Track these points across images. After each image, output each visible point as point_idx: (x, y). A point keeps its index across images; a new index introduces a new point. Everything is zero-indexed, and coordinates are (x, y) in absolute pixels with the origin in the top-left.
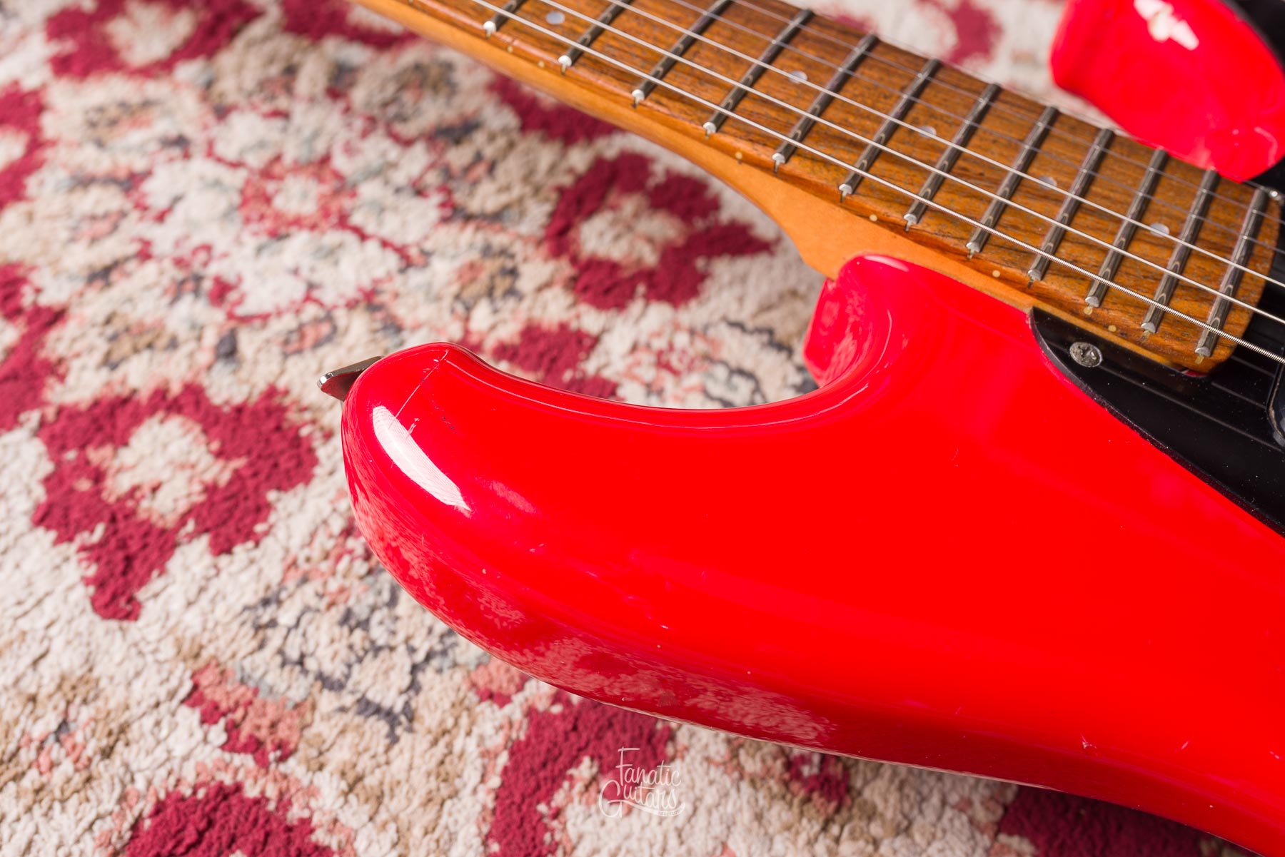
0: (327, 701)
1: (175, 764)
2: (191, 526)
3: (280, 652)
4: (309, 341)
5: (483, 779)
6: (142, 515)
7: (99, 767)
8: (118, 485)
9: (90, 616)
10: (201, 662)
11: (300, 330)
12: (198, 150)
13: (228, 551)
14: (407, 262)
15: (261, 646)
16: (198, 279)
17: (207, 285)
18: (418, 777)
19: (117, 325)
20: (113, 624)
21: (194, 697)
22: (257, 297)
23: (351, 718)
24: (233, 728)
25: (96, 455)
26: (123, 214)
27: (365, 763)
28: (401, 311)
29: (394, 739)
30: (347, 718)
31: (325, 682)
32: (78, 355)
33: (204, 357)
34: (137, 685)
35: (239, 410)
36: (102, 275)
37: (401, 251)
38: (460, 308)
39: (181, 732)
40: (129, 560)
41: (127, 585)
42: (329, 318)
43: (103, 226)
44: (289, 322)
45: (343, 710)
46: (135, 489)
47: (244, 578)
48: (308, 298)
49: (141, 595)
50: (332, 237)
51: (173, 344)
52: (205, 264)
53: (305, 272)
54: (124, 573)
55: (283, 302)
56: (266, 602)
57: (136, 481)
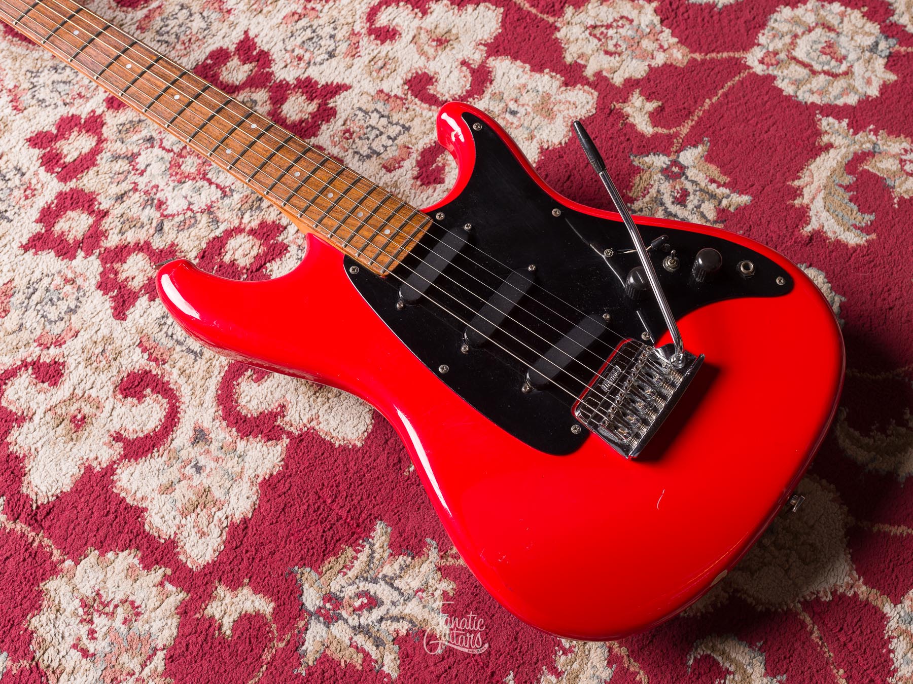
0: (178, 348)
1: (134, 363)
2: (143, 292)
3: (166, 333)
4: (187, 225)
5: (219, 373)
6: (129, 287)
7: (113, 363)
8: (122, 277)
9: (112, 318)
10: (143, 335)
11: (184, 221)
12: (157, 145)
13: (154, 300)
14: (225, 195)
15: (161, 331)
16: (153, 199)
17: (156, 201)
18: (200, 372)
19: (125, 217)
20: (119, 322)
21: (140, 344)
22: (172, 208)
23: (185, 354)
24: (150, 354)
25: (116, 266)
26: (129, 172)
27: (186, 366)
28: (219, 214)
29: (196, 360)
30: (183, 353)
31: (179, 343)
32: (112, 229)
33: (152, 231)
34: (124, 340)
35: (161, 251)
36: (121, 198)
37: (222, 189)
38: (240, 214)
39: (136, 354)
40: (124, 301)
41: (123, 309)
42: (195, 217)
43: (122, 177)
44: (181, 218)
45: (182, 351)
46: (127, 278)
47: (158, 309)
48: (188, 209)
49: (127, 313)
50: (200, 183)
51: (142, 226)
52: (155, 194)
53: (189, 198)
54: (122, 306)
55: (180, 210)
56: (163, 317)
57: (127, 275)
